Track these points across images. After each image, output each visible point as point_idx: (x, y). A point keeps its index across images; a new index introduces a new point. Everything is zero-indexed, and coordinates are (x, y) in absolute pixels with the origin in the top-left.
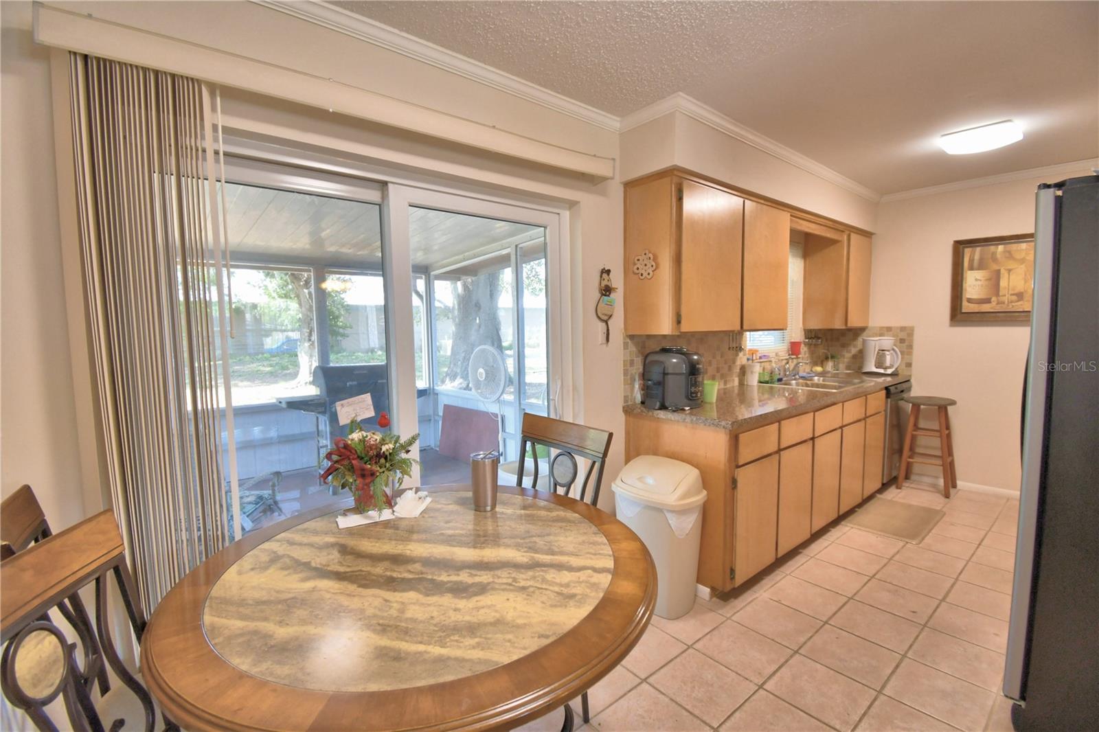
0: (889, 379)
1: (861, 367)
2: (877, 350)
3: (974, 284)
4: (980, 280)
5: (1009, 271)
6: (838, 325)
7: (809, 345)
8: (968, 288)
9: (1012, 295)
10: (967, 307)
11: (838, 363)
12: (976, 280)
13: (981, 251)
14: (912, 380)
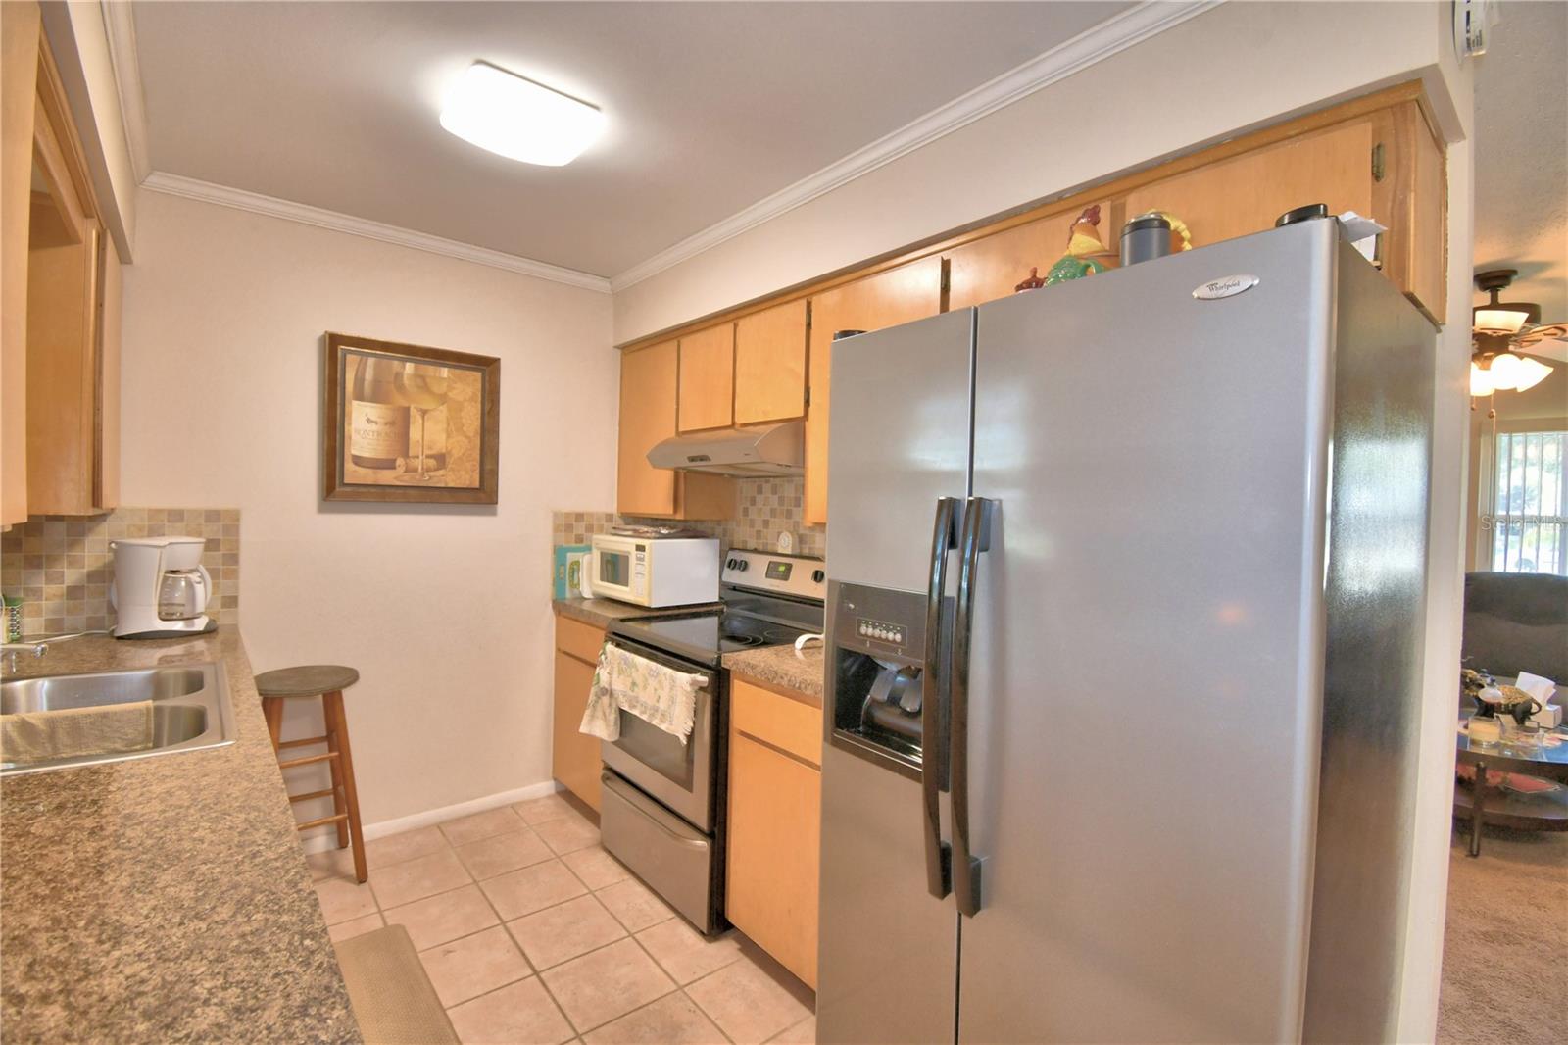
1: (106, 622)
2: (163, 569)
3: (365, 428)
4: (376, 423)
5: (424, 412)
8: (354, 436)
9: (428, 457)
10: (353, 473)
12: (369, 421)
13: (376, 365)
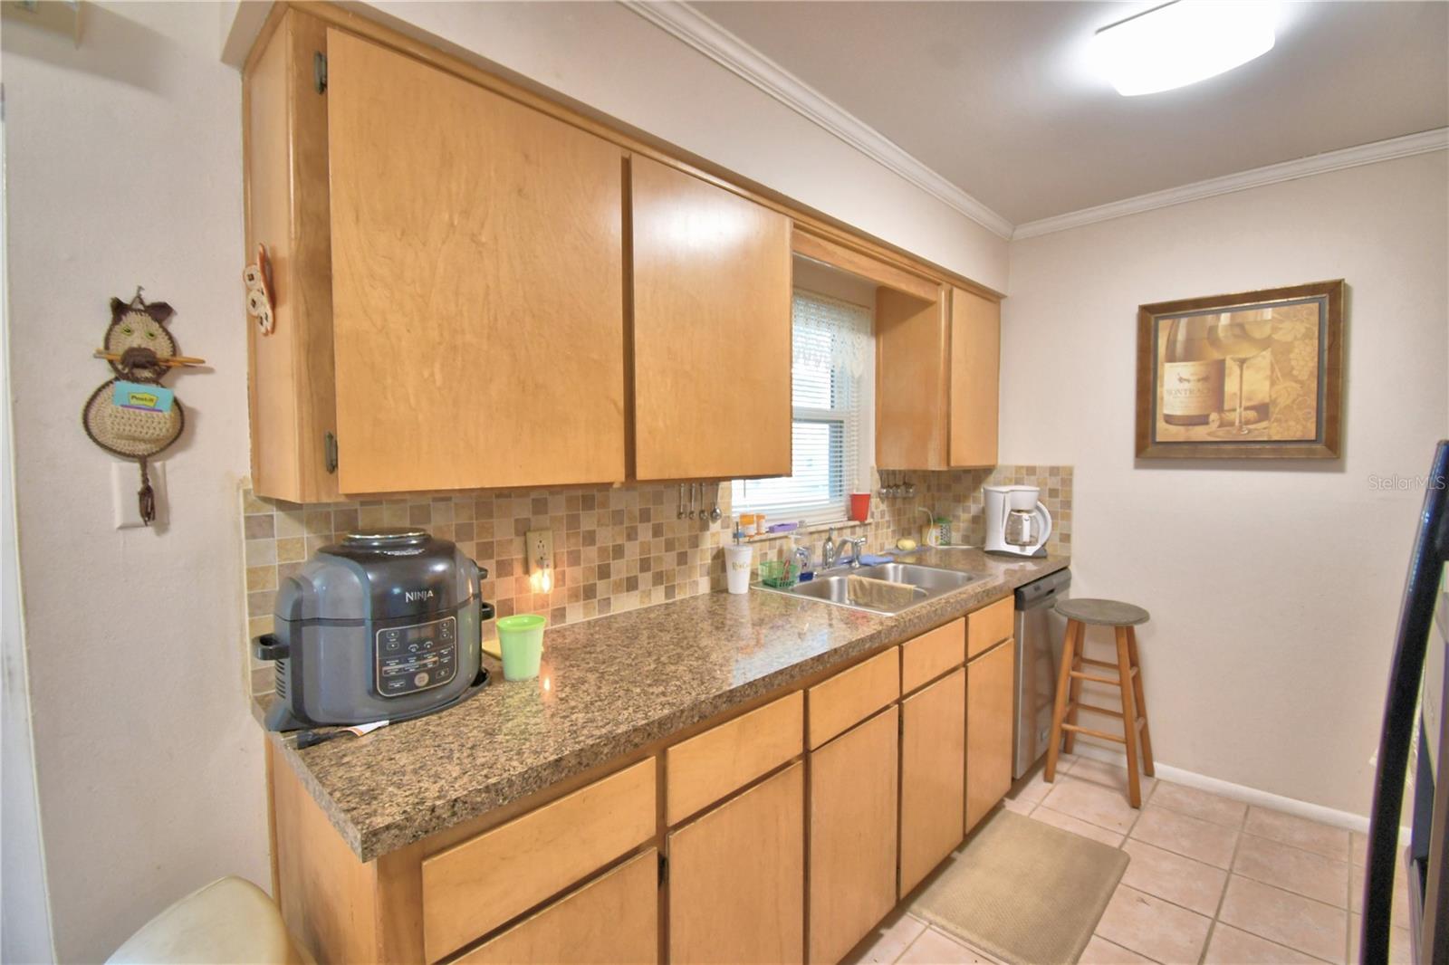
0: (1030, 566)
1: (984, 540)
2: (1008, 510)
3: (1177, 388)
4: (1188, 381)
5: (1242, 362)
6: (934, 463)
7: (890, 499)
8: (1166, 397)
9: (1247, 409)
10: (1164, 432)
11: (949, 531)
12: (1181, 380)
13: (1189, 325)
14: (1070, 568)
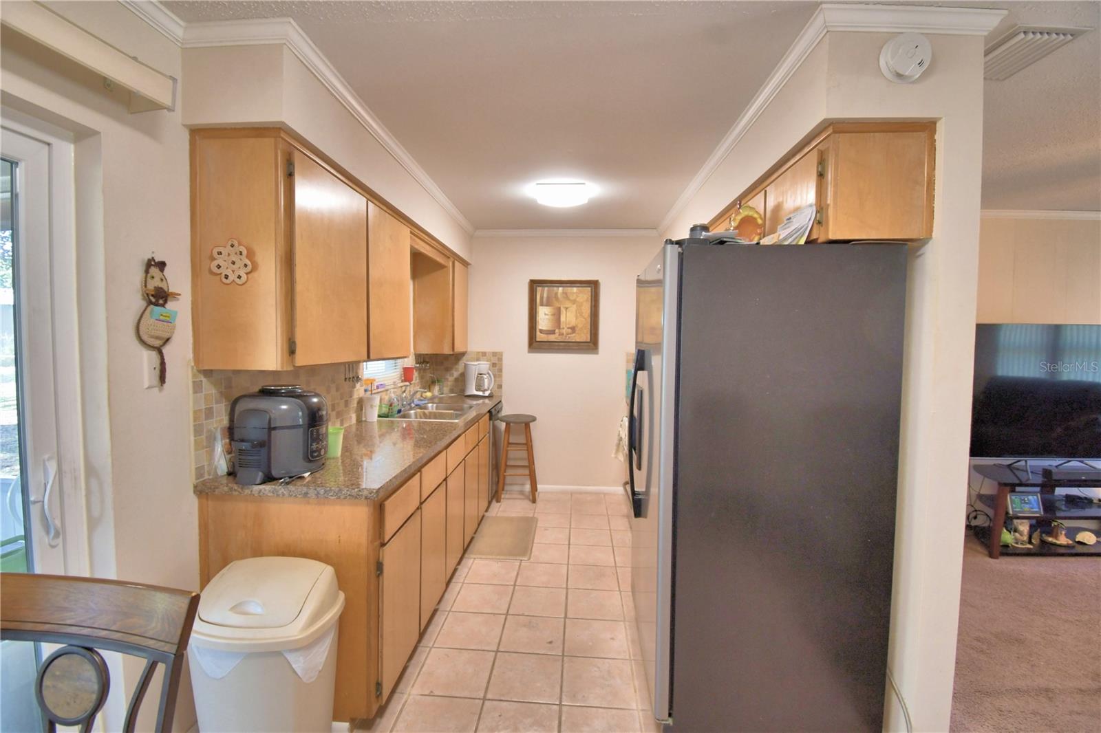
0: (487, 401)
1: (463, 390)
2: (476, 373)
4: (548, 315)
5: (566, 308)
6: (447, 351)
7: (419, 370)
8: (540, 321)
9: (568, 328)
10: (540, 337)
11: (443, 387)
12: (545, 314)
13: (548, 291)
14: (503, 401)
